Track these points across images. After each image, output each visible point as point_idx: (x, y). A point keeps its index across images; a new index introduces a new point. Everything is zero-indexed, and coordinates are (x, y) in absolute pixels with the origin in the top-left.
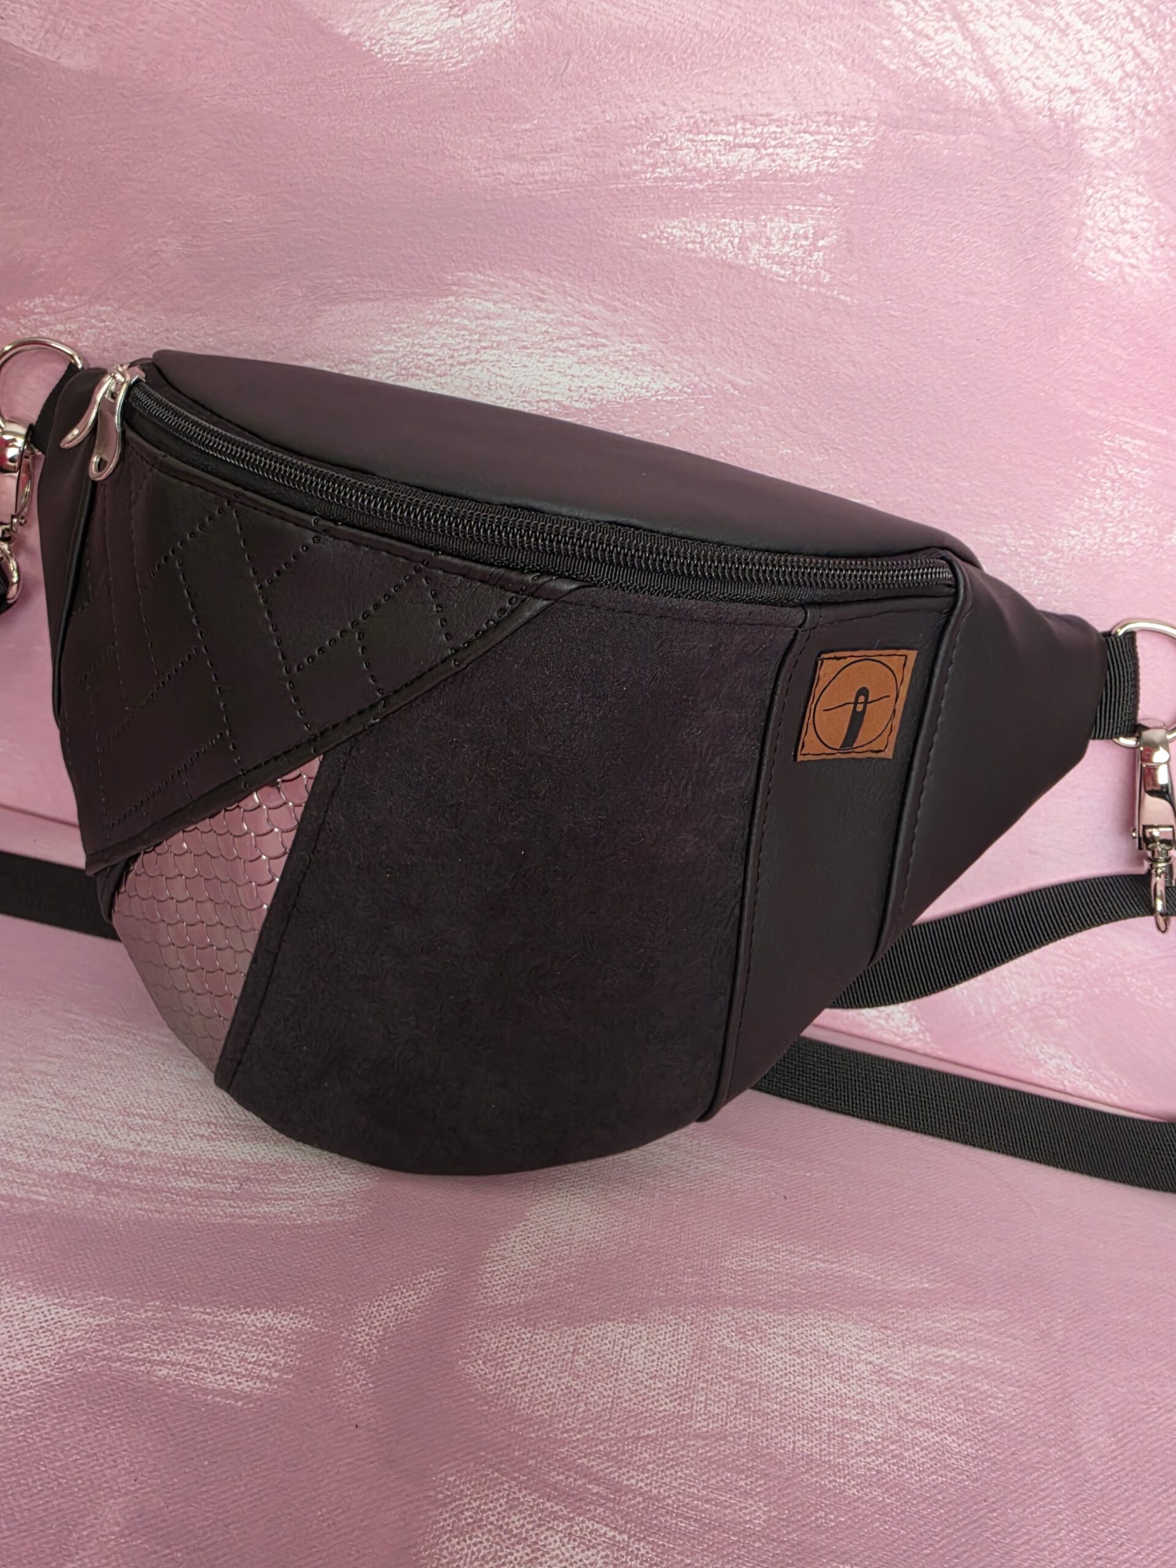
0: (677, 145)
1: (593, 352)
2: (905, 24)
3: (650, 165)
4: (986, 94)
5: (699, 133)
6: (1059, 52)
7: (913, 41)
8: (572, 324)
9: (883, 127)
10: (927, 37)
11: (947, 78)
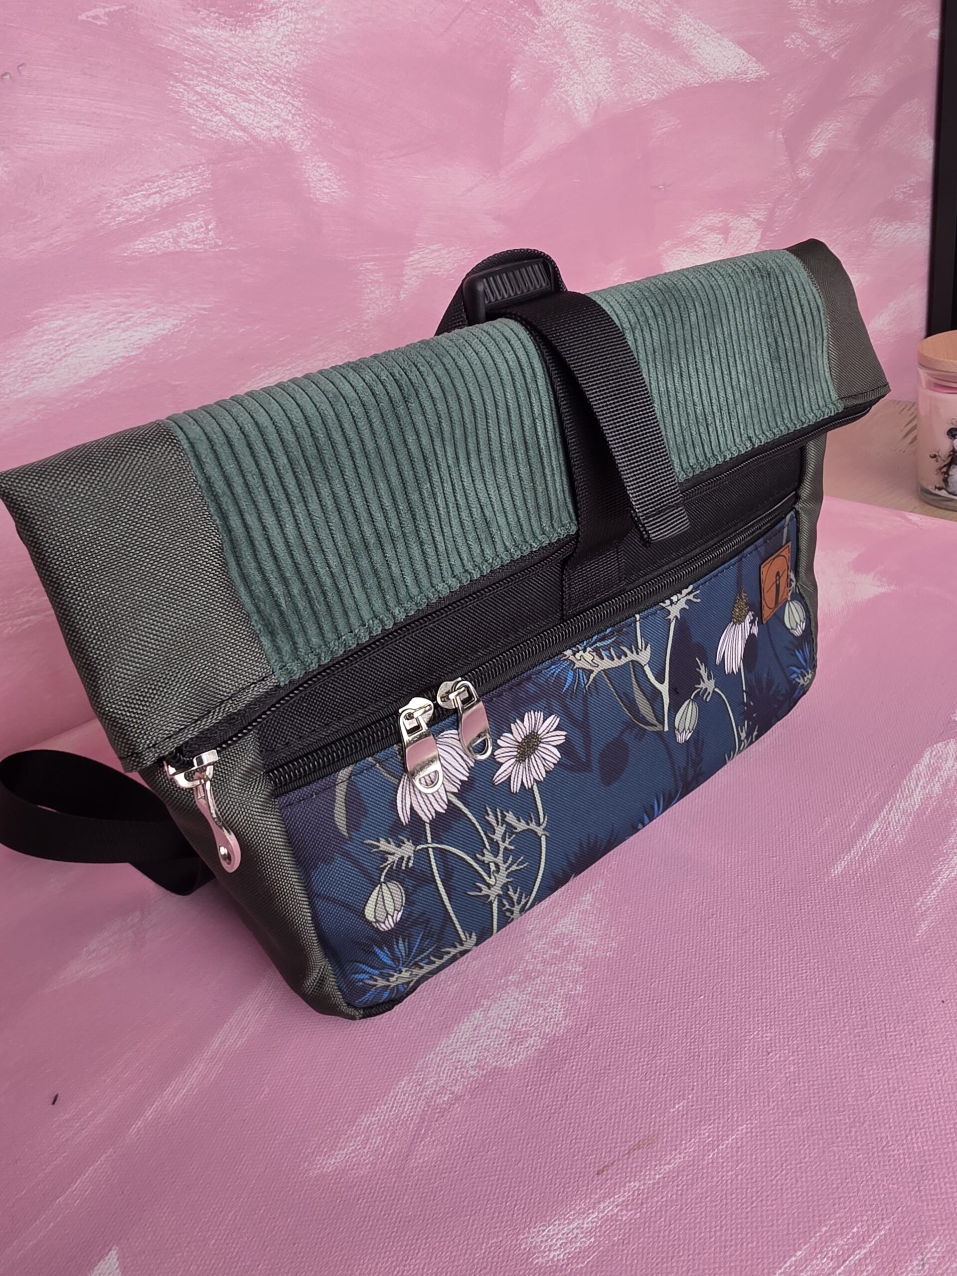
0: (120, 204)
1: (128, 323)
2: (197, 117)
3: (111, 218)
4: (245, 138)
5: (128, 195)
6: (263, 112)
7: (204, 124)
8: (109, 313)
9: (211, 166)
10: (209, 120)
11: (226, 136)
